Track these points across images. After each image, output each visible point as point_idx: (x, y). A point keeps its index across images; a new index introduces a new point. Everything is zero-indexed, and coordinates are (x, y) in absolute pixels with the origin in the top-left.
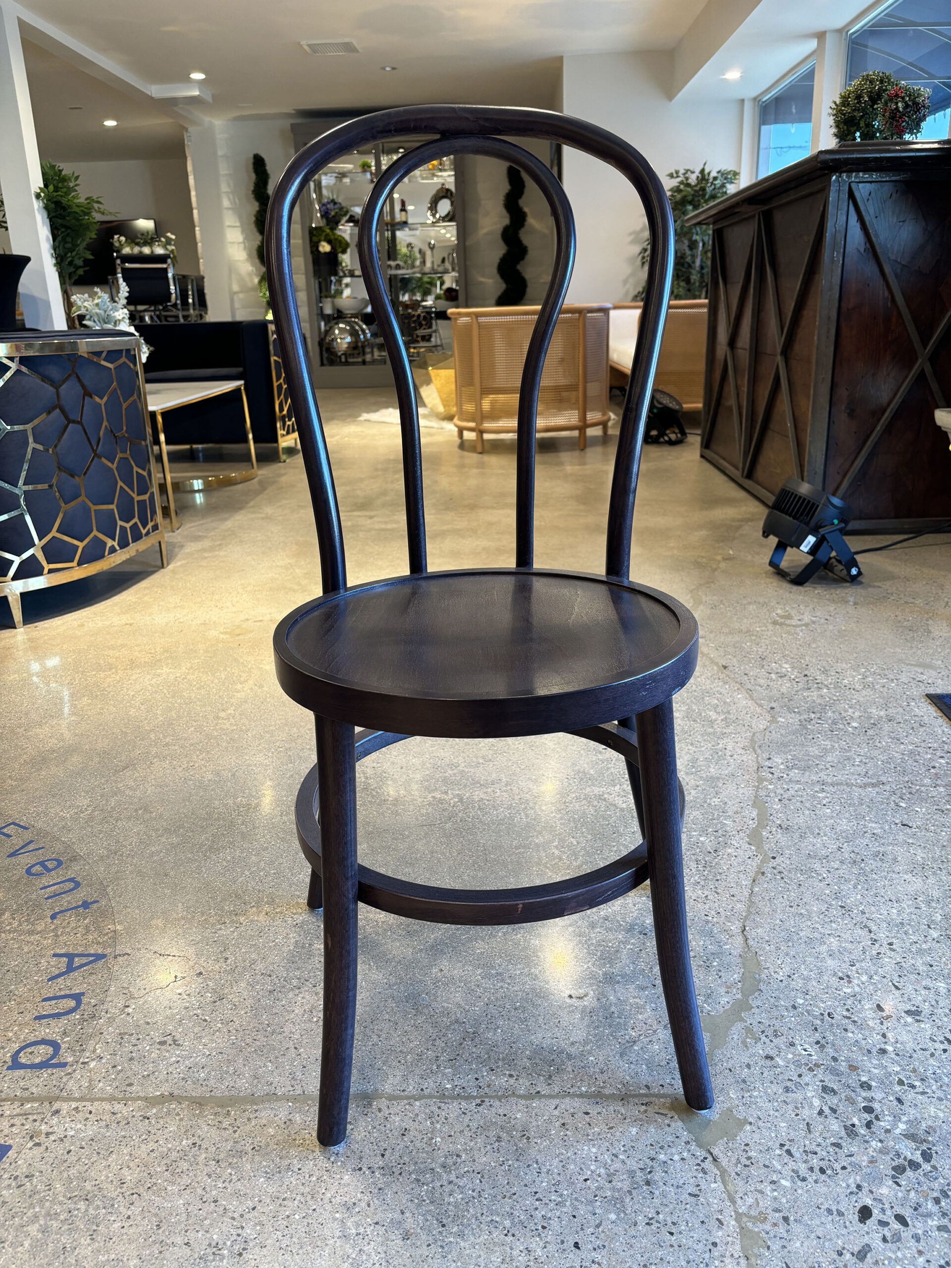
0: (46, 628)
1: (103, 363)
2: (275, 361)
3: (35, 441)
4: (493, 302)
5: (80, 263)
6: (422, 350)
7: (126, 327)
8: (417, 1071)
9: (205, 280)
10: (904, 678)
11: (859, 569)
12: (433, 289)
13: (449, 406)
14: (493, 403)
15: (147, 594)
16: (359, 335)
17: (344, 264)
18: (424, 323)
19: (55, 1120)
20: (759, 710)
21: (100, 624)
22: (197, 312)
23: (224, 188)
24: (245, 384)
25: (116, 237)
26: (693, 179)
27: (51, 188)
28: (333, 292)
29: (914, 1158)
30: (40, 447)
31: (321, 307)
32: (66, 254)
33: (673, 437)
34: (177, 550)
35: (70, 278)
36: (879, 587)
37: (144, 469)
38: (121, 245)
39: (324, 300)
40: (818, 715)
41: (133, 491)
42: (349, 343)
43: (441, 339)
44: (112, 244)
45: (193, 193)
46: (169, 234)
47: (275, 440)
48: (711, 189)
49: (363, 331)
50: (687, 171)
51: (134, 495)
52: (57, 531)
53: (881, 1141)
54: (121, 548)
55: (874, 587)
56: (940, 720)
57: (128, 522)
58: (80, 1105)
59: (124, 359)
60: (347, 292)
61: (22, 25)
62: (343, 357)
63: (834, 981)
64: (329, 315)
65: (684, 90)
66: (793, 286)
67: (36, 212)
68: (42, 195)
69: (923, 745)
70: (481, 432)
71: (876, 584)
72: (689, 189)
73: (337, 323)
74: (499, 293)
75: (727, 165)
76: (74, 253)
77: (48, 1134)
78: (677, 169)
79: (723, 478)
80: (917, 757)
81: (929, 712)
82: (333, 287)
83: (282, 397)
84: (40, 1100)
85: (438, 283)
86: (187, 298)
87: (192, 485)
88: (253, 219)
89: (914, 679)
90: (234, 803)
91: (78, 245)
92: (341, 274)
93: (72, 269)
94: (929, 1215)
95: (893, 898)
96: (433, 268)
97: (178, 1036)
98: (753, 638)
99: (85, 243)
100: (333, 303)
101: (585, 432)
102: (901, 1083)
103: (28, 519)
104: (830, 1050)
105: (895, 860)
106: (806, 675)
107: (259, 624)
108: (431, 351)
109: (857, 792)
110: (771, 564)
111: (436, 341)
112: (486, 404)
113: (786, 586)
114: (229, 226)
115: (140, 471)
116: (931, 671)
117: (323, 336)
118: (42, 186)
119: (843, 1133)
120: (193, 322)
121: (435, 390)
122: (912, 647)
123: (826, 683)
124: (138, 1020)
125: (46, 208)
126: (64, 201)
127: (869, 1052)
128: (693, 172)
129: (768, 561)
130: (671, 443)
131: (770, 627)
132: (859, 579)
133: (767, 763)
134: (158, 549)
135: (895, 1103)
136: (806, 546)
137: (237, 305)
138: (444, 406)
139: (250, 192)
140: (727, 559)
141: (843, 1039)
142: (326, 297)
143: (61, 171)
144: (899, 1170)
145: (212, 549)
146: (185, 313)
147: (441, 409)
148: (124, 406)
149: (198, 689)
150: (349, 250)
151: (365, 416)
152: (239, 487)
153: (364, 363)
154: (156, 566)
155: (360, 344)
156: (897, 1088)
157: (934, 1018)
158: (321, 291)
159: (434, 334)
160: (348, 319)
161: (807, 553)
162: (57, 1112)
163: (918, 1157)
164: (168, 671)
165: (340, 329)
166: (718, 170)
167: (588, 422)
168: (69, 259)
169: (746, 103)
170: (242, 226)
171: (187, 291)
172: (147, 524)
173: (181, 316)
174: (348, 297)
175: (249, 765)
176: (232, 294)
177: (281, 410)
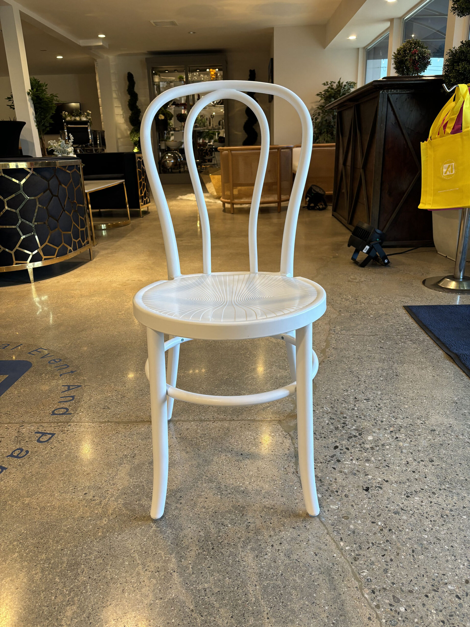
0: (44, 283)
1: (68, 171)
2: (139, 171)
3: (39, 204)
4: (242, 143)
5: (47, 125)
6: (208, 166)
7: (72, 155)
8: (193, 414)
9: (105, 133)
10: (396, 301)
11: (388, 260)
12: (214, 136)
13: (219, 192)
14: (239, 191)
15: (85, 271)
16: (178, 159)
17: (171, 124)
18: (209, 153)
19: (69, 427)
20: (335, 311)
21: (66, 282)
22: (101, 148)
23: (114, 88)
24: (125, 182)
25: (63, 112)
26: (335, 86)
27: (35, 90)
28: (165, 138)
29: (356, 435)
30: (40, 206)
31: (160, 146)
32: (41, 121)
33: (321, 207)
34: (96, 253)
35: (43, 132)
36: (397, 268)
37: (83, 217)
38: (66, 116)
39: (161, 142)
40: (358, 313)
41: (79, 226)
42: (173, 163)
43: (216, 161)
44: (62, 116)
45: (99, 91)
46: (88, 111)
47: (139, 208)
48: (343, 90)
49: (180, 157)
50: (332, 82)
51: (79, 228)
52: (48, 242)
53: (346, 431)
54: (74, 251)
55: (395, 268)
56: (406, 315)
57: (76, 239)
58: (78, 424)
59: (75, 169)
60: (172, 138)
61: (21, 14)
62: (170, 169)
63: (342, 391)
64: (163, 150)
65: (330, 43)
66: (367, 138)
67: (28, 101)
68: (31, 93)
69: (397, 323)
70: (233, 204)
71: (395, 267)
72: (333, 91)
73: (167, 153)
74: (244, 139)
75: (351, 79)
76: (45, 120)
77: (67, 431)
78: (327, 81)
79: (341, 224)
80: (393, 327)
81: (403, 313)
82: (165, 135)
83: (142, 187)
84: (64, 422)
85: (217, 134)
86: (97, 141)
87: (101, 227)
88: (128, 103)
89: (400, 301)
90: (126, 342)
91: (47, 117)
92: (169, 130)
93: (44, 128)
94: (357, 448)
95: (370, 369)
96: (213, 127)
97: (109, 406)
98: (339, 287)
99: (50, 115)
100: (165, 143)
101: (280, 204)
102: (357, 417)
103: (36, 237)
104: (335, 409)
105: (374, 358)
106: (357, 300)
107: (134, 281)
108: (212, 167)
109: (366, 338)
110: (352, 259)
111: (214, 162)
112: (236, 192)
113: (357, 267)
114: (116, 107)
115: (82, 218)
116: (408, 298)
117: (160, 159)
118: (30, 89)
119: (334, 429)
120: (99, 153)
121: (212, 185)
122: (403, 290)
123: (364, 302)
124: (95, 403)
125: (32, 99)
126: (41, 96)
127: (348, 409)
128: (335, 83)
129: (351, 257)
130: (320, 209)
131: (347, 283)
132: (389, 264)
133: (334, 329)
134: (89, 253)
135: (354, 422)
136: (365, 251)
137: (120, 144)
138: (217, 193)
139: (126, 91)
140: (335, 257)
141: (341, 406)
142: (162, 141)
143: (39, 82)
144: (351, 437)
145: (112, 253)
146: (96, 148)
147: (215, 194)
148: (75, 189)
149: (109, 304)
150: (173, 119)
151: (180, 197)
152: (123, 228)
153: (180, 172)
154: (87, 260)
155: (178, 163)
156: (355, 418)
157: (374, 401)
158: (159, 138)
159: (213, 159)
160: (172, 151)
161: (366, 253)
162: (70, 425)
163: (357, 434)
164: (96, 298)
165: (168, 156)
166: (346, 81)
167: (282, 200)
168: (43, 123)
169: (360, 50)
170: (122, 106)
171: (97, 137)
172: (85, 241)
173: (94, 150)
174: (173, 140)
175: (132, 330)
176: (117, 139)
177: (141, 193)
